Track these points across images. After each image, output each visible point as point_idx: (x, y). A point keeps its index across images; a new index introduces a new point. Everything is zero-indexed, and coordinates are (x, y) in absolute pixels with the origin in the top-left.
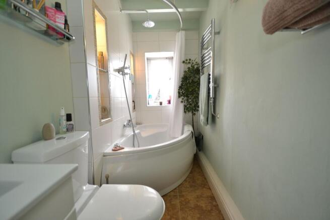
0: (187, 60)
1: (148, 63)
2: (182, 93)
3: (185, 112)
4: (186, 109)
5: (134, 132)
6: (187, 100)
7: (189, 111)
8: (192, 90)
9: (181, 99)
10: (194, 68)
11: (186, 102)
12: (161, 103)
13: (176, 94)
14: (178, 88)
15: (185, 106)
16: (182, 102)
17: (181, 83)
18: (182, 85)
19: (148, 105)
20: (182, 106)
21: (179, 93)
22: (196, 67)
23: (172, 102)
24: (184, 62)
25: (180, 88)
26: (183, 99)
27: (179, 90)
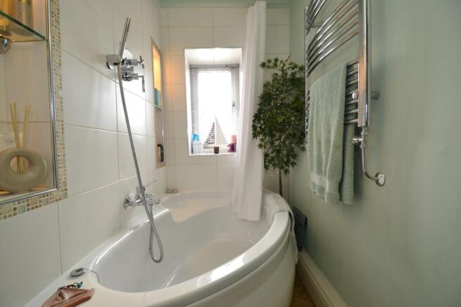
0: (269, 61)
1: (191, 76)
2: (260, 127)
3: (266, 167)
4: (268, 162)
5: (150, 216)
6: (272, 143)
7: (274, 165)
8: (284, 120)
9: (258, 141)
10: (286, 74)
11: (268, 146)
12: (217, 150)
13: (249, 130)
14: (252, 119)
15: (266, 155)
16: (260, 146)
17: (258, 107)
18: (260, 111)
19: (190, 154)
20: (259, 155)
21: (254, 127)
22: (289, 72)
23: (238, 147)
24: (263, 65)
25: (257, 117)
26: (262, 140)
27: (254, 121)
